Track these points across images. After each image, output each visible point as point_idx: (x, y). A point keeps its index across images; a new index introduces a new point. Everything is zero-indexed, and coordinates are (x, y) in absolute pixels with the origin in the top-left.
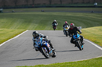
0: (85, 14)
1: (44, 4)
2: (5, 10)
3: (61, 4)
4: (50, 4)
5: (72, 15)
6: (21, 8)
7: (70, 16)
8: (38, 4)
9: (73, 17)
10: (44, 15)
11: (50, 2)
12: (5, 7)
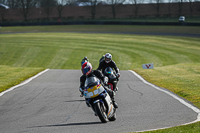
3: (114, 18)
4: (93, 17)
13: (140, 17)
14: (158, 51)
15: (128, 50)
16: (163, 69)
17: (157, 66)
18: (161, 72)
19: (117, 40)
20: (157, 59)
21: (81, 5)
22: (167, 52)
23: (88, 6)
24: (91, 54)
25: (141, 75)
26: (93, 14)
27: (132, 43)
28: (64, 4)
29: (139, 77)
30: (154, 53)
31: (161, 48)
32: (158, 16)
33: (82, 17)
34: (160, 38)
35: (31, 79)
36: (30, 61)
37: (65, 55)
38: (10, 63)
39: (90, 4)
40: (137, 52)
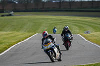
3: (70, 8)
4: (60, 8)
13: (84, 8)
14: (93, 25)
15: (77, 24)
16: (95, 33)
17: (92, 32)
18: (94, 35)
19: (72, 19)
20: (92, 28)
21: (54, 2)
22: (97, 25)
23: (57, 2)
24: (59, 26)
25: (84, 37)
26: (60, 6)
27: (79, 21)
28: (45, 1)
29: (83, 37)
30: (90, 25)
31: (94, 23)
32: (92, 7)
33: (54, 8)
34: (94, 18)
35: (29, 38)
36: (28, 30)
37: (46, 27)
38: (18, 31)
39: (58, 1)
40: (82, 25)
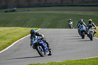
0: (95, 13)
1: (56, 3)
2: (18, 9)
3: (72, 3)
4: (62, 3)
5: (83, 14)
6: (34, 7)
7: (81, 15)
8: (50, 3)
9: (83, 15)
10: (56, 14)
11: (62, 1)
12: (19, 7)
32: (94, 2)
